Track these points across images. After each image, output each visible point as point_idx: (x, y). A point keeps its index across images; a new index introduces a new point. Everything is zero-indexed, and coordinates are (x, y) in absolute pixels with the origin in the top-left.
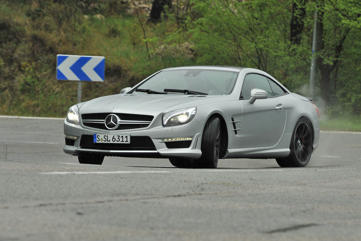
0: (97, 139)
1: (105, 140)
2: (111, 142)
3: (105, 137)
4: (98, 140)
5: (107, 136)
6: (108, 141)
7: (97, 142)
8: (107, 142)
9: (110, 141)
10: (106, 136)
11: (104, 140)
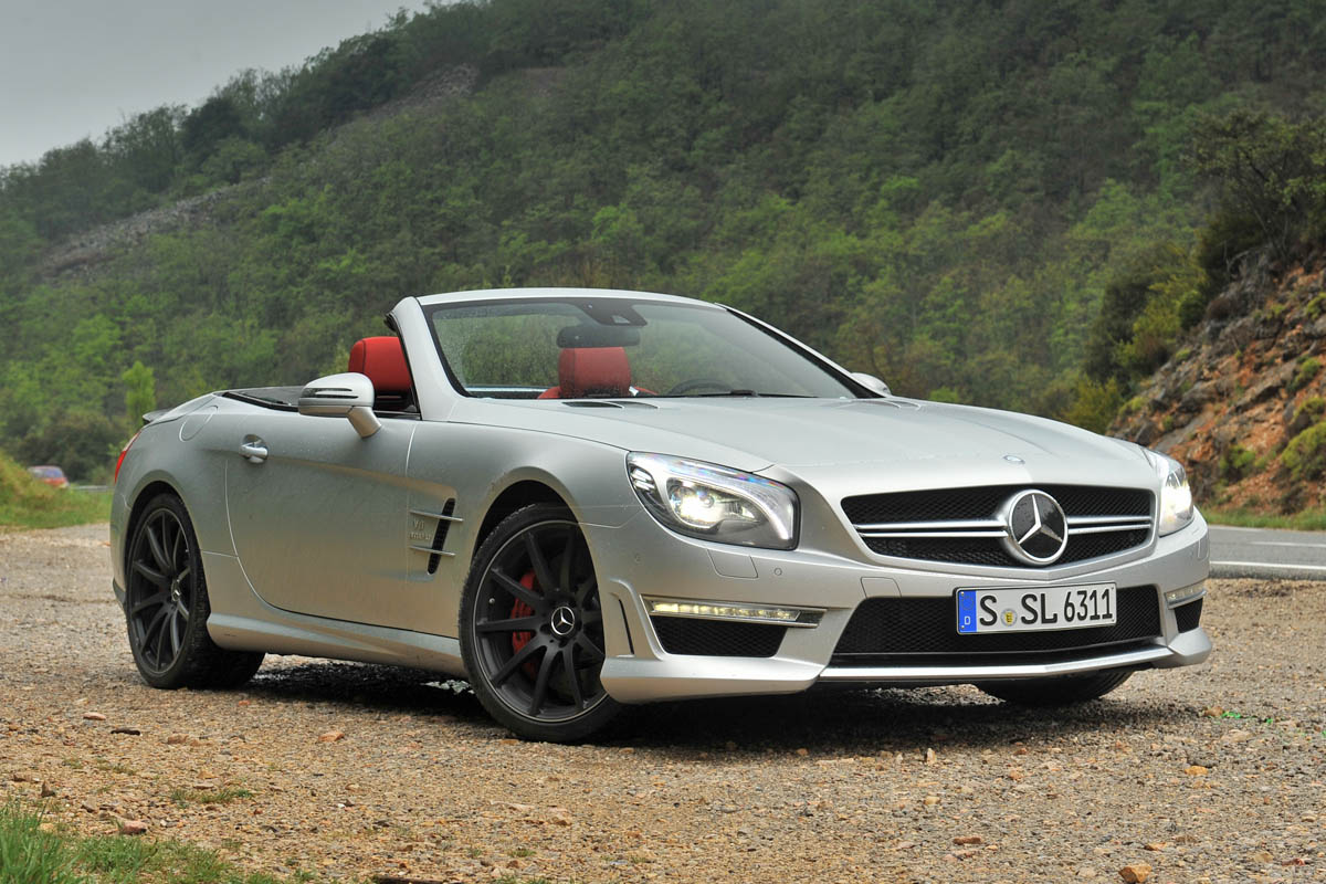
0: (981, 614)
1: (1030, 617)
2: (1062, 624)
3: (1029, 602)
4: (989, 618)
5: (1043, 596)
6: (1045, 621)
7: (981, 629)
8: (1038, 626)
9: (1055, 620)
10: (1035, 598)
11: (1023, 619)
